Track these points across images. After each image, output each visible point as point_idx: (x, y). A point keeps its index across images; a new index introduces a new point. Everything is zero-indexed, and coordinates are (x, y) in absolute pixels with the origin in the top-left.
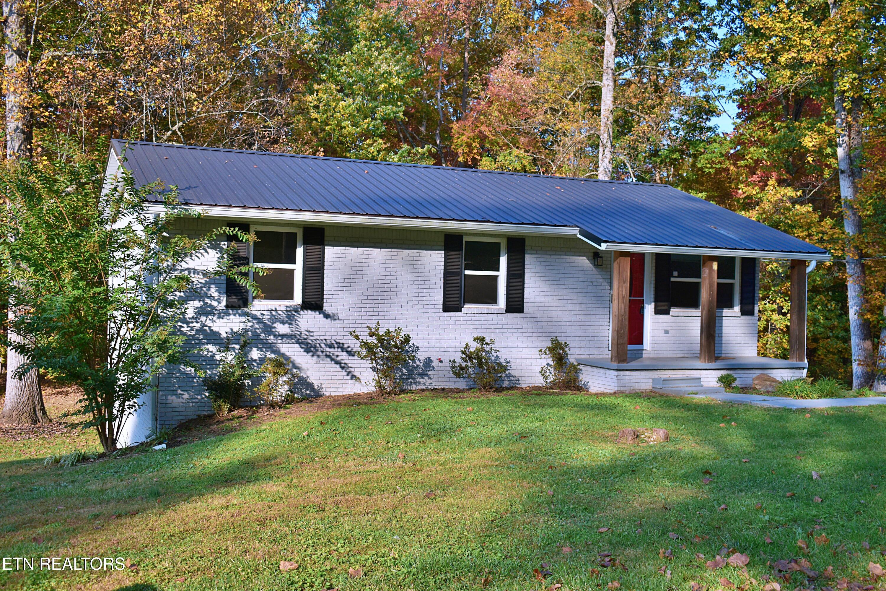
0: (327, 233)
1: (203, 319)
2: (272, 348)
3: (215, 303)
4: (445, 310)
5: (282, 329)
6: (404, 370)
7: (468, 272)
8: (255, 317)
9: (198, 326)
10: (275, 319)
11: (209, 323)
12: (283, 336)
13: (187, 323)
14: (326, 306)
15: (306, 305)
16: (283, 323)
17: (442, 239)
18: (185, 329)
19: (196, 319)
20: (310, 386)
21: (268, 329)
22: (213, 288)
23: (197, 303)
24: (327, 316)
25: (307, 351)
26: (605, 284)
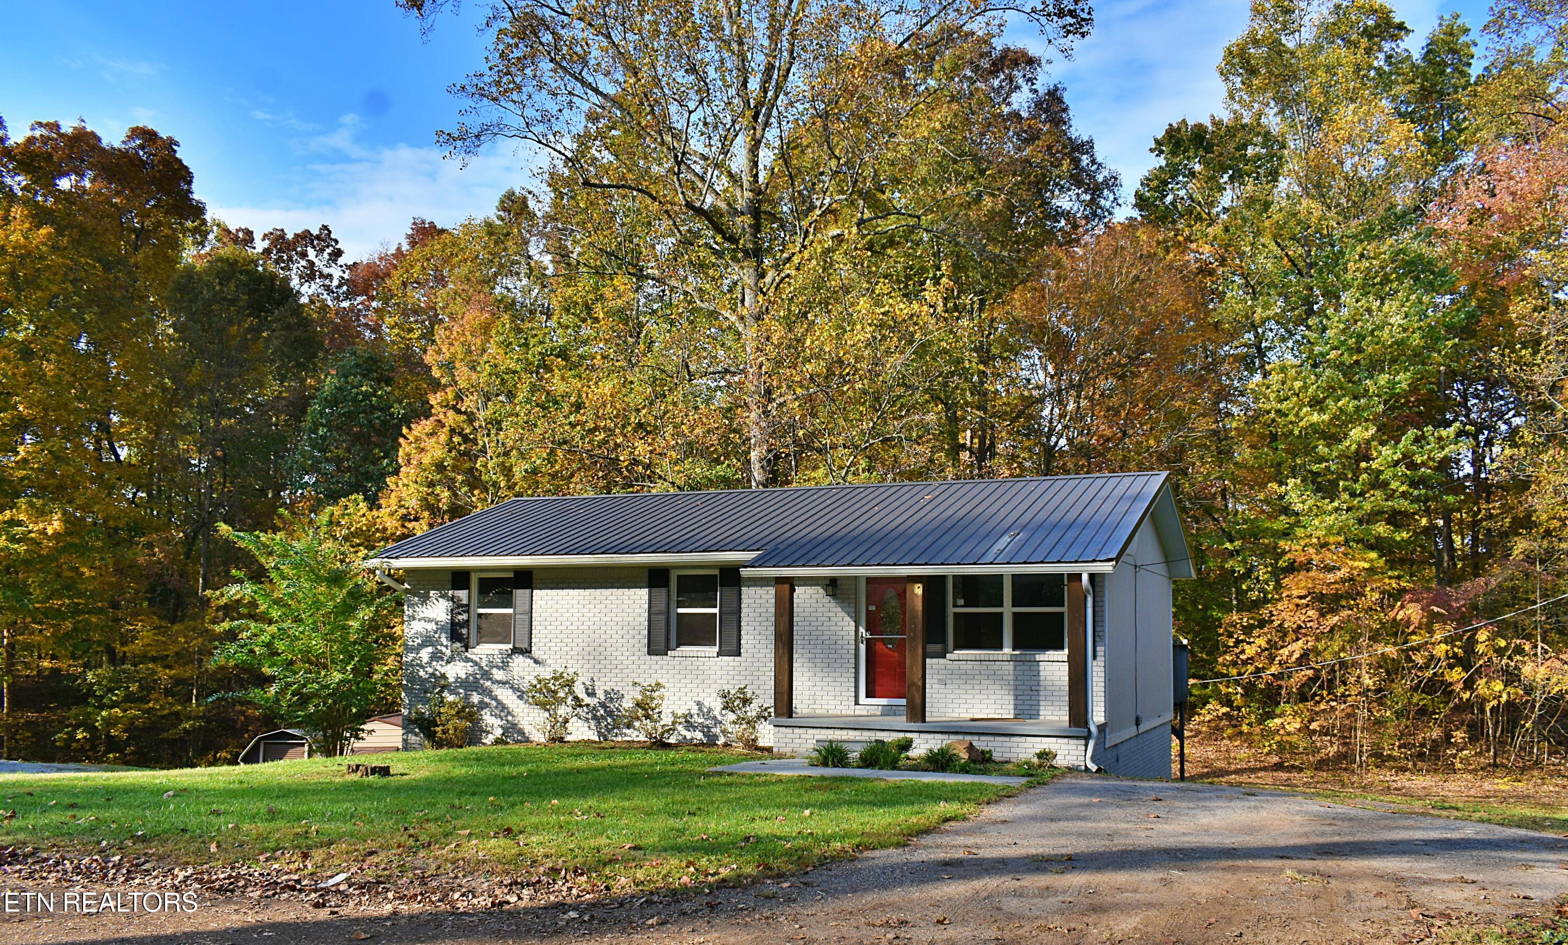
0: (534, 576)
1: (434, 663)
2: (489, 693)
3: (444, 649)
4: (649, 654)
5: (498, 675)
6: (609, 720)
7: (680, 610)
8: (476, 663)
9: (430, 670)
10: (492, 665)
11: (438, 667)
12: (499, 682)
13: (422, 667)
14: (536, 652)
15: (516, 651)
16: (498, 668)
17: (646, 574)
18: (422, 673)
19: (429, 663)
20: (521, 732)
21: (487, 675)
22: (443, 635)
23: (430, 649)
24: (536, 662)
25: (520, 698)
26: (848, 619)
